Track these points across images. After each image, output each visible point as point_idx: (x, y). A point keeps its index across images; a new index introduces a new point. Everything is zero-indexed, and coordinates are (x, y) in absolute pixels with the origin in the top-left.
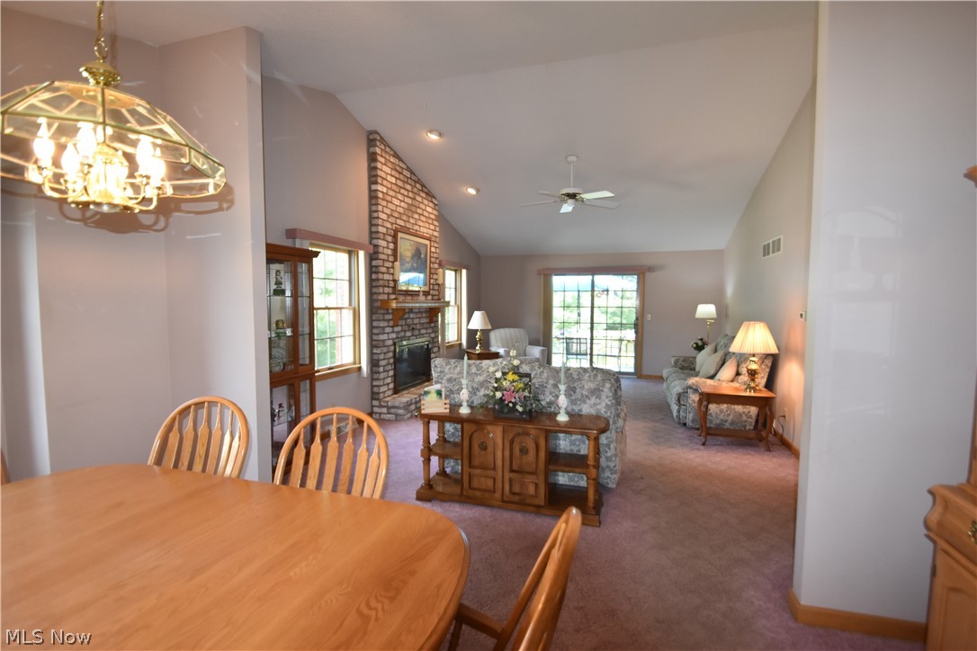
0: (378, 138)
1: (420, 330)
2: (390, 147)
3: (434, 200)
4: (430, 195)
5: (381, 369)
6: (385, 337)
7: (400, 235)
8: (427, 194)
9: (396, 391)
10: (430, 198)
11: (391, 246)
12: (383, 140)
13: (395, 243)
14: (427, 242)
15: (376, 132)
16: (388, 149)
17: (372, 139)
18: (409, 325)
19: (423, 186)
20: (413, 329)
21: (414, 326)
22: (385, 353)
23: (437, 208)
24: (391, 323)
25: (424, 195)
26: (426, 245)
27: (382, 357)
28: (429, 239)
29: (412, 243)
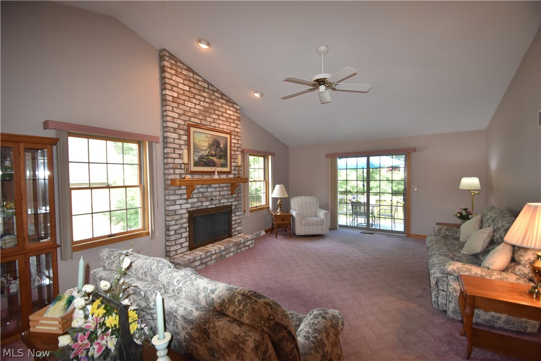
0: (168, 54)
1: (220, 200)
2: (181, 62)
3: (235, 106)
4: (230, 102)
5: (172, 233)
6: (177, 207)
7: (192, 129)
8: (227, 101)
9: (191, 248)
10: (231, 105)
11: (185, 138)
12: (172, 57)
13: (189, 135)
14: (228, 136)
15: (165, 50)
16: (179, 64)
17: (162, 55)
18: (207, 197)
19: (222, 94)
20: (212, 199)
21: (212, 197)
22: (176, 220)
23: (238, 111)
24: (185, 197)
25: (224, 102)
26: (227, 138)
27: (173, 223)
28: (230, 134)
29: (209, 136)
